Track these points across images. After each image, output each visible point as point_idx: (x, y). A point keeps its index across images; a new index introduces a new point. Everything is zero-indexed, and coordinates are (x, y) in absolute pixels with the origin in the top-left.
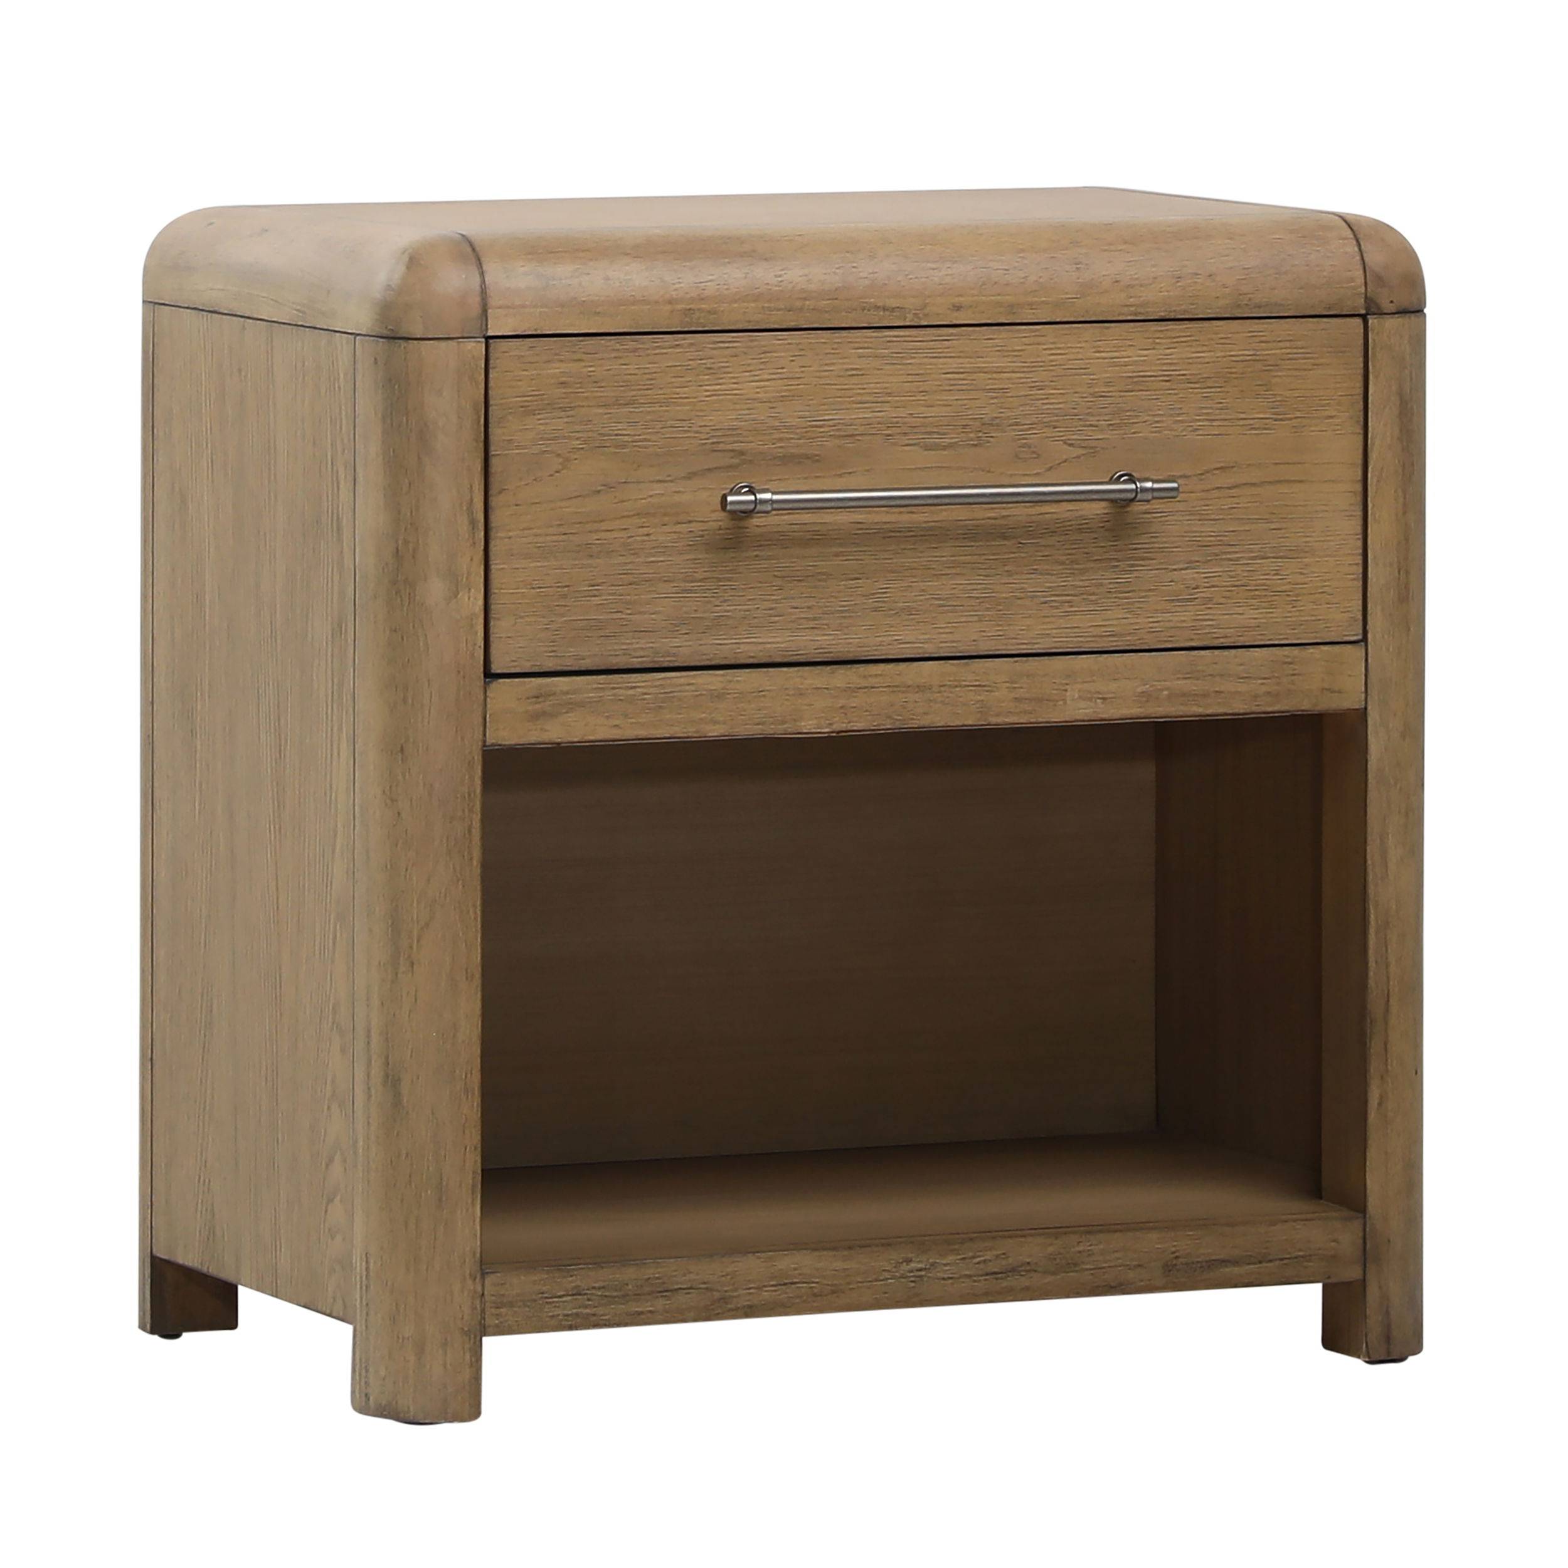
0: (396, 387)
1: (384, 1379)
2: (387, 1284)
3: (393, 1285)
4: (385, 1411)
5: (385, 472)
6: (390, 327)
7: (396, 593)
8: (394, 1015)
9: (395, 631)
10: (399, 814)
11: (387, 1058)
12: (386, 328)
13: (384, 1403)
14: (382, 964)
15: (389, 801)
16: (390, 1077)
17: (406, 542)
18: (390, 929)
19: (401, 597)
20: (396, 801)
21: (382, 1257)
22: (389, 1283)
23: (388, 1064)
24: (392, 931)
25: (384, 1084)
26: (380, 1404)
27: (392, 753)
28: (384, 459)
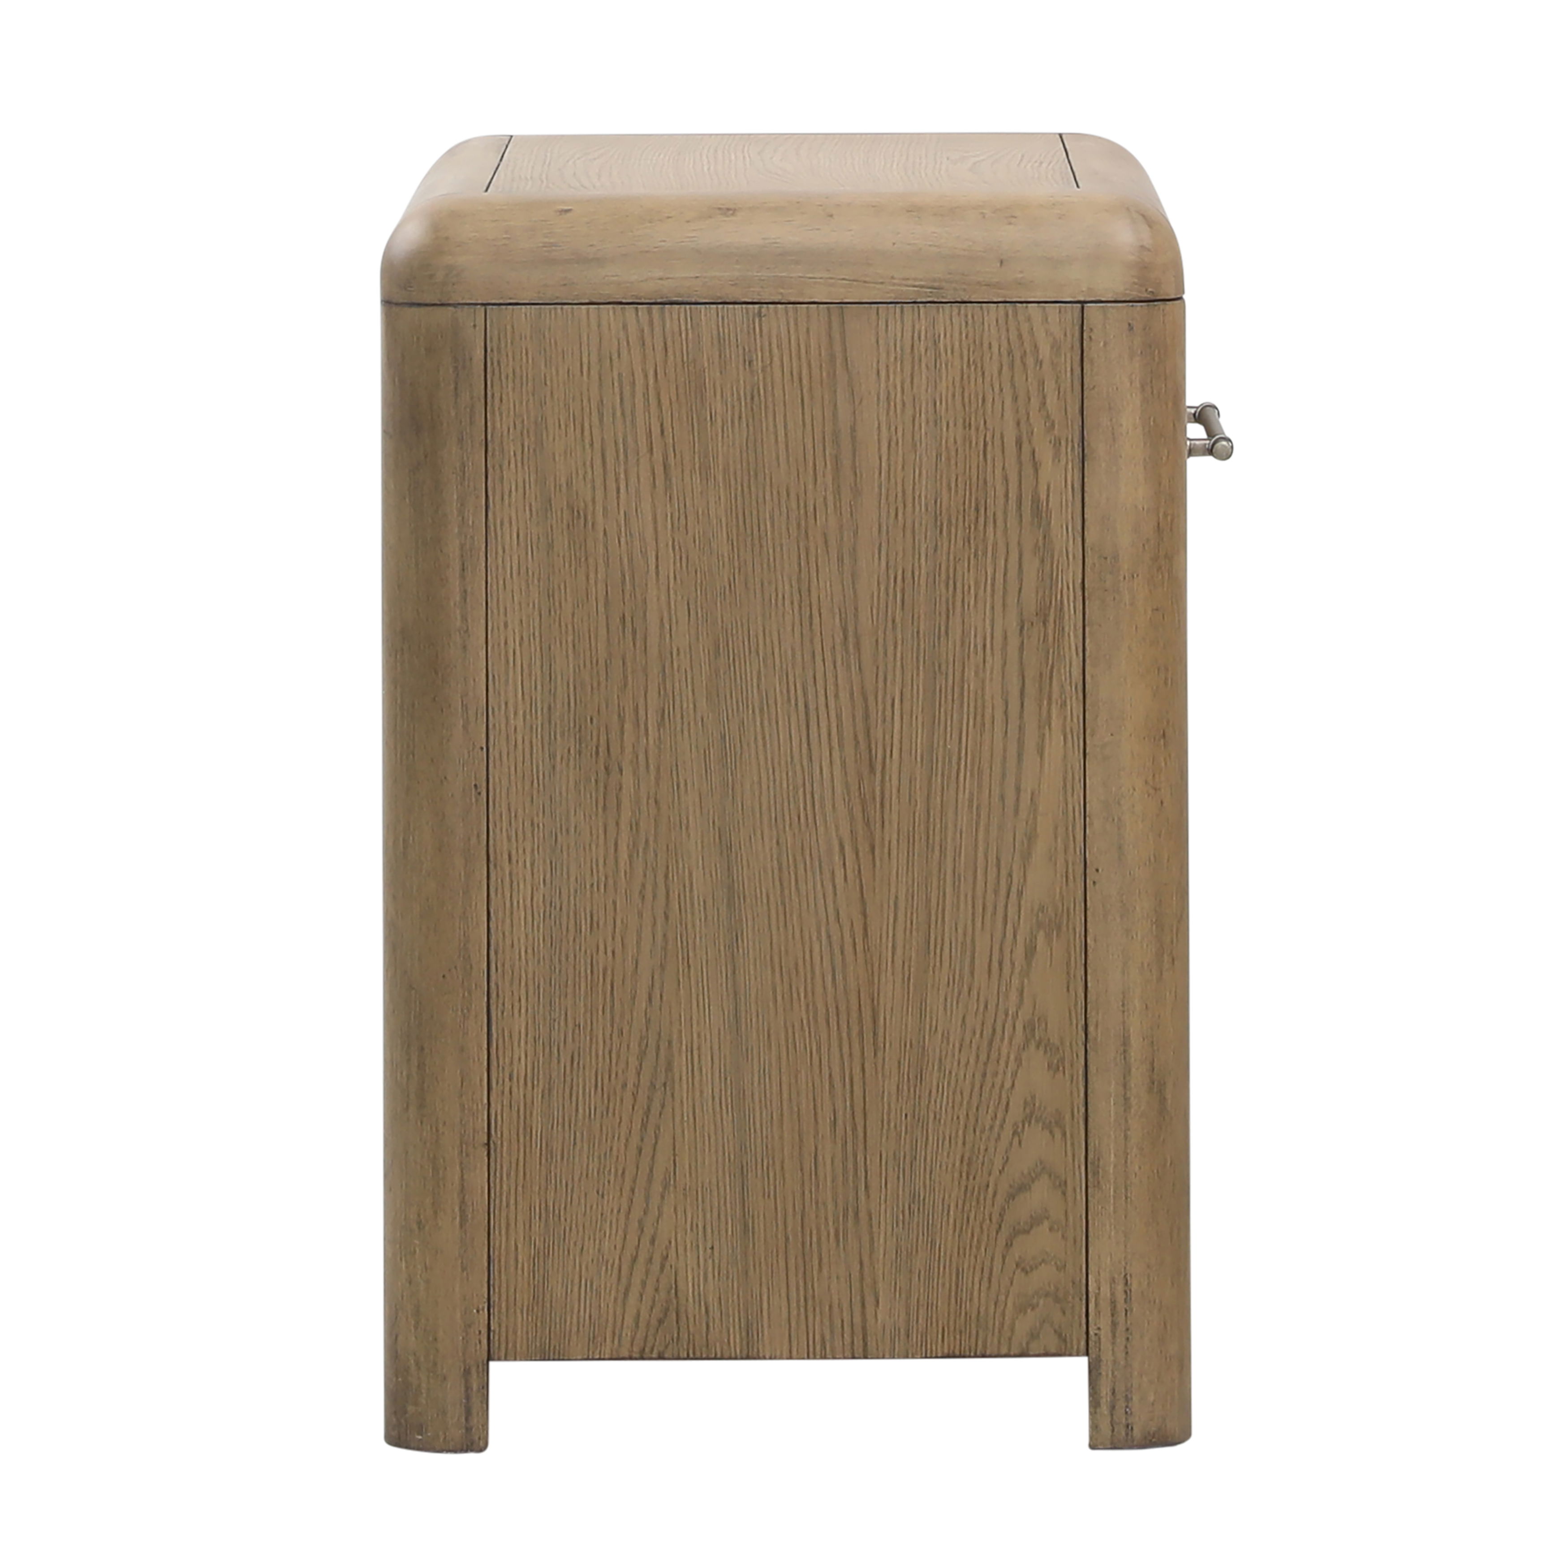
0: (1157, 352)
1: (1153, 1404)
2: (1155, 1302)
3: (1161, 1302)
4: (1153, 1437)
5: (1145, 444)
6: (1150, 290)
7: (1158, 571)
8: (1159, 1016)
9: (1157, 610)
10: (1162, 803)
11: (1152, 1063)
12: (1146, 290)
13: (1154, 1429)
14: (1146, 965)
15: (1152, 791)
16: (1156, 1083)
17: (1165, 515)
18: (1154, 926)
19: (1162, 573)
20: (1160, 789)
21: (1149, 1276)
22: (1157, 1301)
23: (1153, 1069)
24: (1157, 927)
25: (1150, 1090)
26: (1149, 1433)
27: (1155, 739)
28: (1144, 429)
